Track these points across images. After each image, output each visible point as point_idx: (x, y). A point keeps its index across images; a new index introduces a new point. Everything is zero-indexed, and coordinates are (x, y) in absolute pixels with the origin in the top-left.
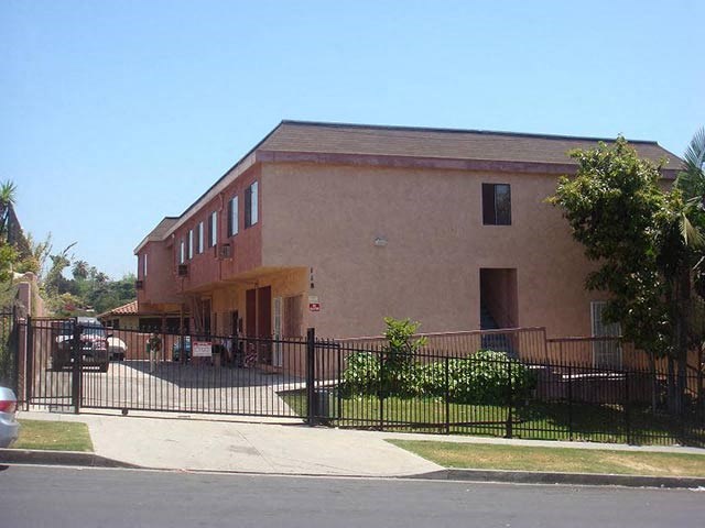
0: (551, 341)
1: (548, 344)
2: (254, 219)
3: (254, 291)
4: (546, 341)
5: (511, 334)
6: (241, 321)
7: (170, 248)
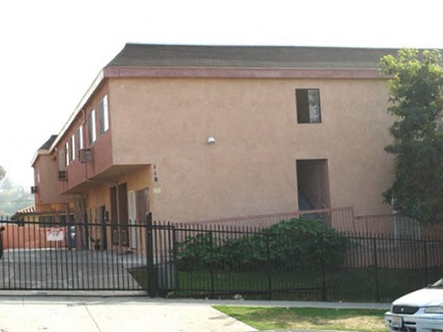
0: (358, 218)
1: (356, 221)
2: (106, 128)
3: (115, 188)
4: (354, 217)
5: (325, 214)
6: (108, 212)
7: (55, 158)
